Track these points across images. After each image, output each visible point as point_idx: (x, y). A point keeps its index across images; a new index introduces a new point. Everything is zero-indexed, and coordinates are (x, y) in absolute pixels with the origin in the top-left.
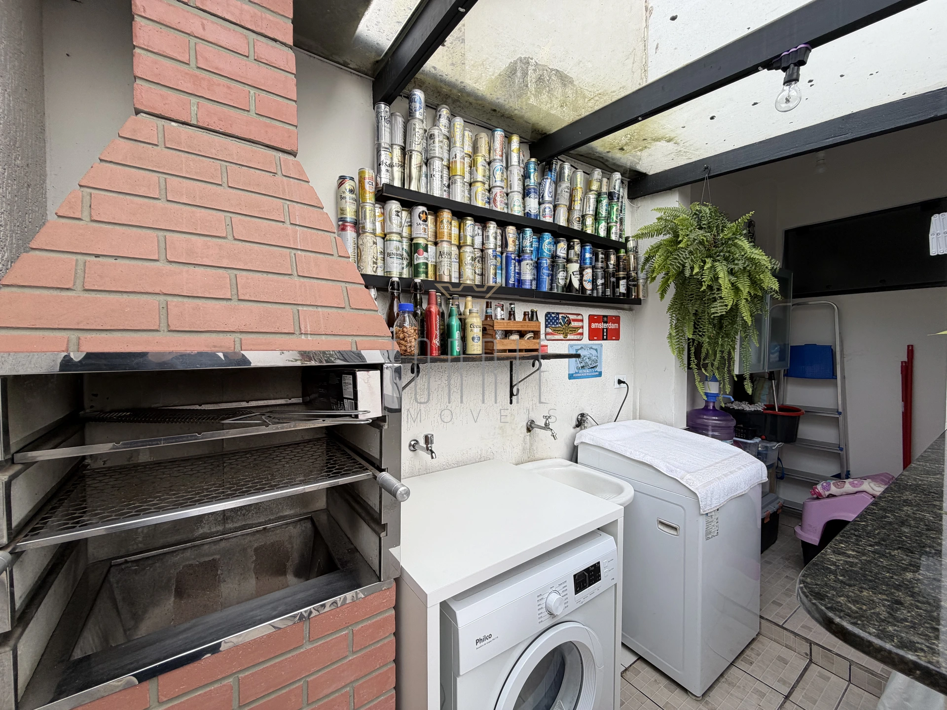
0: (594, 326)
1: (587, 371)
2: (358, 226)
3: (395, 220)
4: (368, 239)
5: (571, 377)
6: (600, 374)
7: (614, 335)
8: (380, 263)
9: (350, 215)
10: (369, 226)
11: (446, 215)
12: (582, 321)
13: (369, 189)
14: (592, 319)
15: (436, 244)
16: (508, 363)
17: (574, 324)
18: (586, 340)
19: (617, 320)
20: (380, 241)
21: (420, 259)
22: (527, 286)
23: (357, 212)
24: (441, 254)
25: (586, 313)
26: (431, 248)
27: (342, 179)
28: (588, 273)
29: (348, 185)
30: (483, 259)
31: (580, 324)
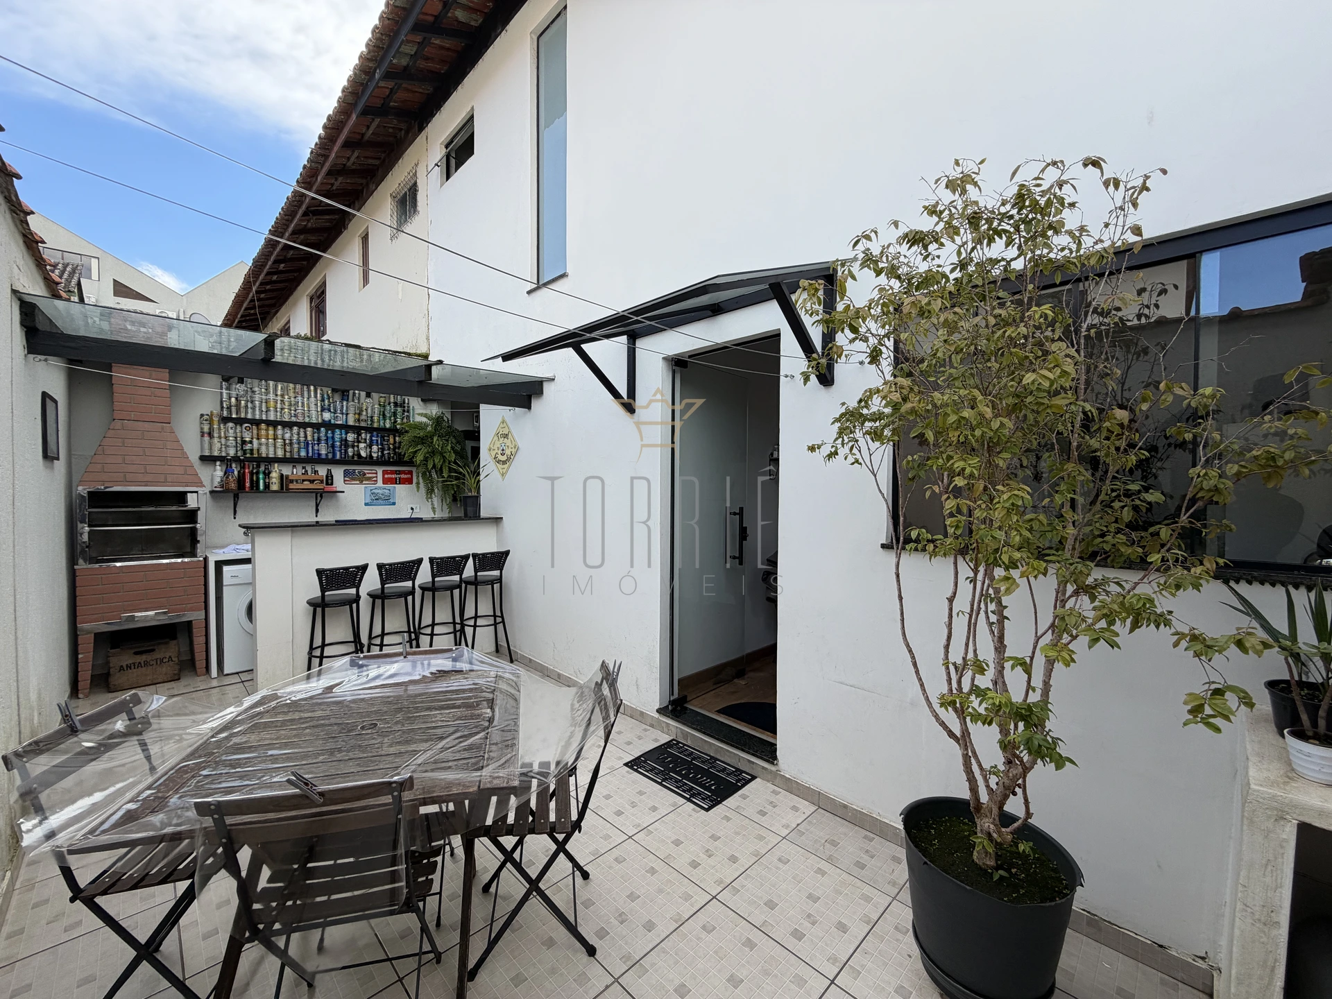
0: (386, 476)
1: (380, 501)
2: (210, 435)
3: (231, 431)
4: (216, 440)
5: (366, 504)
6: (394, 504)
7: (410, 481)
8: (223, 449)
9: (206, 429)
10: (216, 435)
11: (263, 426)
12: (376, 473)
13: (216, 419)
14: (384, 472)
15: (258, 439)
16: (314, 494)
17: (367, 475)
18: (380, 483)
19: (410, 473)
20: (223, 441)
21: (248, 447)
22: (324, 457)
23: (210, 429)
24: (260, 444)
25: (380, 470)
26: (255, 441)
27: (202, 415)
28: (375, 448)
29: (205, 417)
30: (291, 444)
31: (375, 475)
